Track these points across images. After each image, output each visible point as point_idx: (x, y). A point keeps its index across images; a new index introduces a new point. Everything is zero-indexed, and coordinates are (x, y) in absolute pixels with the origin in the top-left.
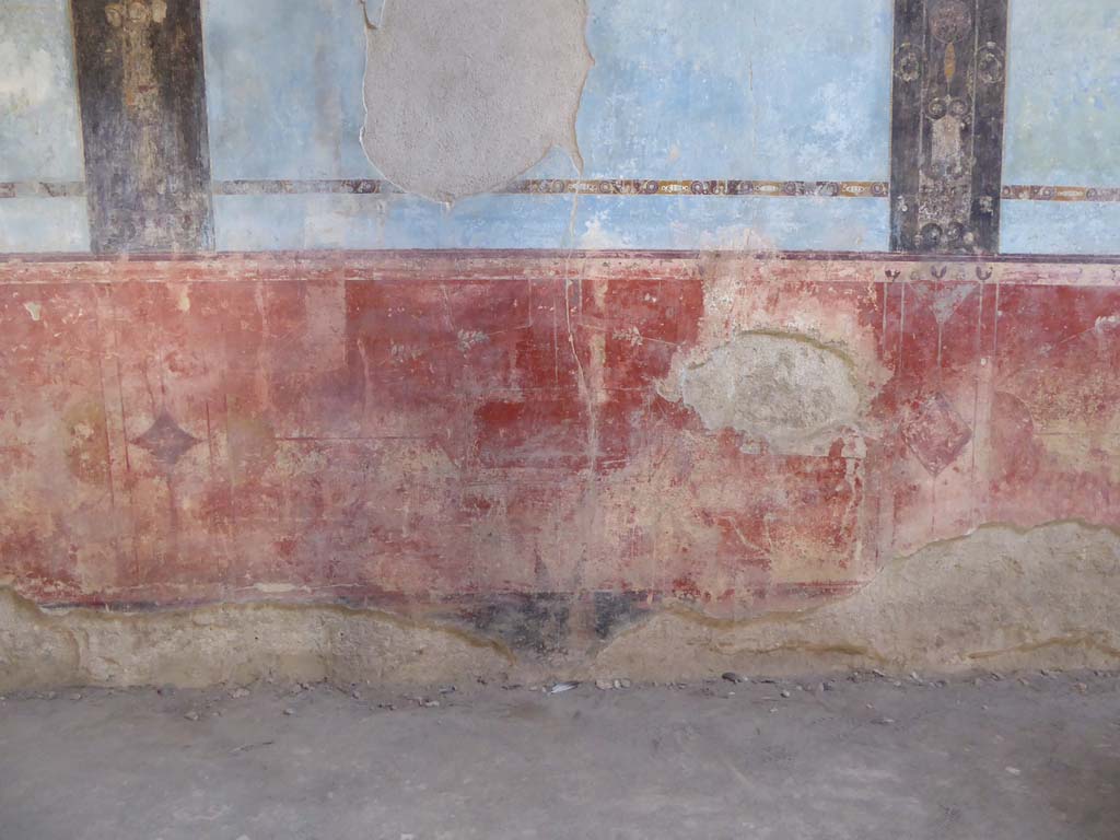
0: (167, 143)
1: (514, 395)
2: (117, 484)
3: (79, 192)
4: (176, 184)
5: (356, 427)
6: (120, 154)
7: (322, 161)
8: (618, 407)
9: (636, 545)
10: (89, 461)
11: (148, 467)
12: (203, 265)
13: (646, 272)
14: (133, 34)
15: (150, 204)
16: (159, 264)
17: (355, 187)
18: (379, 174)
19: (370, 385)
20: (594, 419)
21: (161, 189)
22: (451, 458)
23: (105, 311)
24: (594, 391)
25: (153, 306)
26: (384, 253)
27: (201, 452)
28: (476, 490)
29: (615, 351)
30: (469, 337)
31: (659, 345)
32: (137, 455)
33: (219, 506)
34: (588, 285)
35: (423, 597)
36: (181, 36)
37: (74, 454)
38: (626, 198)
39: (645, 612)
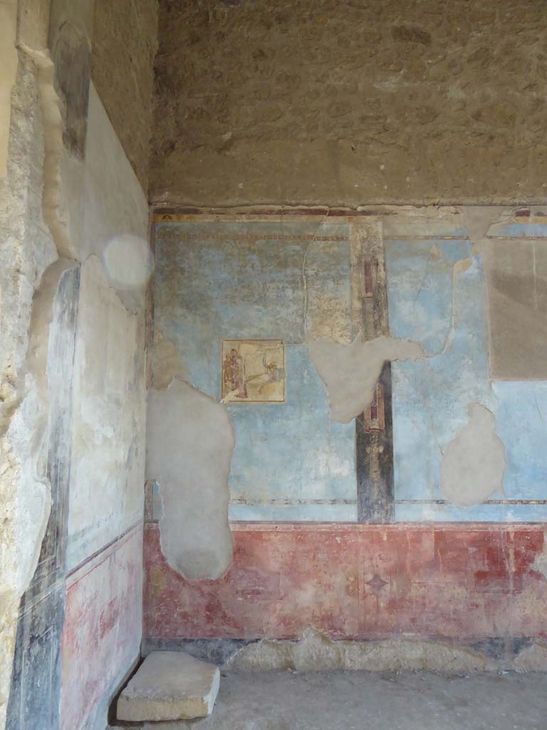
0: (382, 488)
1: (486, 569)
2: (360, 597)
3: (355, 503)
4: (384, 501)
5: (437, 579)
6: (368, 491)
7: (428, 494)
8: (519, 572)
9: (526, 621)
10: (351, 590)
11: (371, 592)
12: (391, 526)
13: (525, 529)
14: (374, 456)
15: (376, 507)
16: (378, 526)
17: (438, 502)
18: (444, 498)
19: (441, 565)
20: (511, 576)
21: (380, 502)
22: (467, 590)
23: (360, 540)
24: (511, 568)
25: (375, 539)
26: (446, 523)
27: (388, 587)
28: (475, 601)
29: (517, 554)
30: (472, 550)
31: (531, 552)
32: (367, 587)
33: (393, 605)
34: (508, 533)
35: (457, 638)
36: (387, 456)
37: (348, 587)
38: (519, 505)
39: (531, 644)
